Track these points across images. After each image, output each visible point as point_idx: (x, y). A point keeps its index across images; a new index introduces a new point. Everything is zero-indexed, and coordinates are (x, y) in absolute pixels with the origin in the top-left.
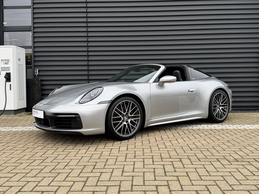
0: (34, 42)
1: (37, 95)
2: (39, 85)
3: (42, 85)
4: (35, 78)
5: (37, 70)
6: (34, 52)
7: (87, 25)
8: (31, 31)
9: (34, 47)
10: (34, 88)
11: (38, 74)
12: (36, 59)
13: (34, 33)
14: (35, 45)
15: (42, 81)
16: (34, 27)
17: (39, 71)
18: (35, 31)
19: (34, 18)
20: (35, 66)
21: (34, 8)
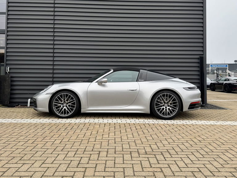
0: (7, 44)
1: (7, 90)
2: (10, 80)
3: (12, 81)
4: (6, 75)
5: (9, 68)
6: (7, 52)
7: (54, 30)
8: (4, 34)
9: (7, 48)
10: (4, 84)
11: (8, 71)
12: (8, 58)
13: (7, 35)
14: (8, 46)
15: (12, 77)
16: (8, 31)
17: (10, 68)
18: (8, 34)
19: (8, 23)
20: (6, 64)
21: (8, 15)
